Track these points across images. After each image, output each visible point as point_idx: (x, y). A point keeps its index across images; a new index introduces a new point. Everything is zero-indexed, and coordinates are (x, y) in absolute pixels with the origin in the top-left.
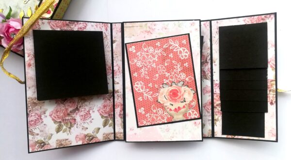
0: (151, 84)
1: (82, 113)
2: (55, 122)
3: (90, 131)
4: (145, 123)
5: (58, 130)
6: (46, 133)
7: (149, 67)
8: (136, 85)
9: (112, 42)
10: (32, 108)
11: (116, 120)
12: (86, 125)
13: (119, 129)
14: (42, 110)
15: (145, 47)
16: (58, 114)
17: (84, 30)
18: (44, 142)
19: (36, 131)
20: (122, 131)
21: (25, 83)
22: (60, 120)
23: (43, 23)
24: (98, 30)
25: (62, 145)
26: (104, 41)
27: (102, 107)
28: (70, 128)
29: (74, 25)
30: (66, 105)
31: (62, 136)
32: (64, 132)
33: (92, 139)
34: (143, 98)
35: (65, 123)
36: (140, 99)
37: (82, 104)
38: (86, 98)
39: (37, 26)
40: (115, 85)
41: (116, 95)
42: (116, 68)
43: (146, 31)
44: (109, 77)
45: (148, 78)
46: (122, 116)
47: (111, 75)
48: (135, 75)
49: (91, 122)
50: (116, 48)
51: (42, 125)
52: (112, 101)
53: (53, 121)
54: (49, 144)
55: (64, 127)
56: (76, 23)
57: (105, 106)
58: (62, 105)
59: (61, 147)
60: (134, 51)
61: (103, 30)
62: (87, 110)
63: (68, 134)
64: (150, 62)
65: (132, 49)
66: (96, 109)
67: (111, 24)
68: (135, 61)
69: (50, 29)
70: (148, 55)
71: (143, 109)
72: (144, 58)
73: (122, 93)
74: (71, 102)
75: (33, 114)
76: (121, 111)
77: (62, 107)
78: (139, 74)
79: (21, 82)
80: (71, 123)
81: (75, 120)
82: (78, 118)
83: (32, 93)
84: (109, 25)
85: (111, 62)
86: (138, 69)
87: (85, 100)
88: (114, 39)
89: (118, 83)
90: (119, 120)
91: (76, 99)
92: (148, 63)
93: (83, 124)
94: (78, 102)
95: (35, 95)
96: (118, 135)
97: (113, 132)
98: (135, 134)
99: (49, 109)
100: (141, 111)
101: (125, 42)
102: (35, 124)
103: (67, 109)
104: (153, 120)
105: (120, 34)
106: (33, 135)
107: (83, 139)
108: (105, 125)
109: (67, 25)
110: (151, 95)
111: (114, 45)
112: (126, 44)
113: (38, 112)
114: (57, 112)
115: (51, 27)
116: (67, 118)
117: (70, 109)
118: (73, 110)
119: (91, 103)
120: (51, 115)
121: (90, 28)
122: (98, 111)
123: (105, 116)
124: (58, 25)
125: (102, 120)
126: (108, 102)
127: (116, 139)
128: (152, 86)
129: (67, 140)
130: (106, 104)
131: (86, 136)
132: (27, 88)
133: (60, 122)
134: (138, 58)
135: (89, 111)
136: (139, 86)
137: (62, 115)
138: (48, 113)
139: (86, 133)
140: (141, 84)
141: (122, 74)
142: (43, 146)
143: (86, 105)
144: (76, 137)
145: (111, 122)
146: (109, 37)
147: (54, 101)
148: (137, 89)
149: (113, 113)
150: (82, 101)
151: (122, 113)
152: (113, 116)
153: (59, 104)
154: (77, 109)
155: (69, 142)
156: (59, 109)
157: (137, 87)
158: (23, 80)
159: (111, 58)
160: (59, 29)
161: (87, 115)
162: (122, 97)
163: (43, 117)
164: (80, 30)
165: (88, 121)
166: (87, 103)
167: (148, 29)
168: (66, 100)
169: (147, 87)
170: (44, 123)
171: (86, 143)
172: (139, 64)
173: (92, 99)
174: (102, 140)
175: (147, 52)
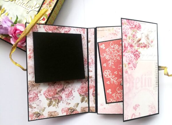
0: (116, 72)
1: (67, 93)
2: (47, 99)
3: (72, 106)
4: (111, 100)
5: (49, 105)
6: (41, 107)
7: (114, 59)
8: (105, 73)
9: (88, 42)
10: (31, 88)
11: (90, 97)
12: (69, 101)
13: (92, 104)
14: (39, 90)
15: (112, 45)
16: (50, 93)
17: (69, 33)
18: (39, 114)
19: (34, 105)
20: (94, 105)
21: (27, 70)
22: (51, 97)
23: (40, 27)
24: (78, 33)
25: (52, 115)
26: (82, 41)
27: (80, 88)
28: (58, 103)
29: (61, 29)
30: (55, 87)
31: (52, 109)
32: (54, 106)
33: (73, 111)
34: (110, 82)
35: (54, 99)
36: (108, 83)
37: (67, 86)
38: (70, 82)
39: (36, 29)
40: (90, 73)
41: (90, 80)
42: (90, 61)
43: (113, 34)
44: (86, 66)
45: (114, 67)
46: (95, 95)
47: (87, 65)
48: (105, 65)
49: (73, 99)
50: (90, 46)
51: (38, 101)
52: (87, 84)
53: (46, 98)
54: (43, 115)
55: (54, 103)
56: (63, 28)
57: (82, 88)
58: (52, 87)
59: (52, 117)
60: (104, 48)
61: (82, 33)
62: (70, 90)
63: (56, 108)
64: (115, 56)
65: (102, 47)
66: (76, 90)
67: (87, 29)
68: (105, 55)
69: (45, 32)
70: (114, 51)
71: (110, 90)
72: (111, 53)
73: (94, 78)
74: (59, 85)
75: (32, 93)
76: (93, 91)
77: (52, 88)
78: (108, 65)
79: (24, 70)
80: (58, 100)
81: (61, 97)
82: (63, 95)
83: (32, 78)
84: (86, 29)
85: (87, 56)
86: (106, 61)
87: (69, 83)
88: (89, 40)
89: (91, 71)
90: (92, 98)
91: (63, 82)
92: (114, 56)
93: (67, 100)
94: (64, 85)
95: (34, 79)
96: (91, 109)
97: (88, 106)
98: (105, 108)
99: (44, 89)
100: (109, 91)
101: (98, 41)
102: (33, 100)
103: (56, 90)
104: (118, 98)
105: (93, 36)
106: (32, 108)
107: (67, 111)
108: (82, 101)
109: (57, 29)
110: (116, 80)
111: (89, 44)
112: (98, 43)
113: (36, 92)
114: (49, 91)
115: (46, 30)
116: (56, 96)
117: (58, 90)
118: (60, 90)
119: (73, 85)
120: (44, 94)
121: (73, 31)
122: (78, 91)
123: (82, 94)
124: (50, 29)
125: (80, 98)
126: (85, 84)
127: (90, 111)
128: (117, 74)
129: (56, 112)
130: (83, 86)
131: (69, 109)
132: (28, 74)
133: (51, 99)
134: (107, 53)
135: (71, 91)
136: (108, 73)
137: (52, 93)
138: (42, 92)
139: (69, 106)
140: (109, 72)
141: (94, 65)
142: (39, 116)
143: (70, 87)
144: (62, 110)
145: (86, 99)
146: (86, 38)
147: (47, 84)
148: (106, 76)
149: (88, 93)
150: (67, 84)
151: (94, 92)
152: (88, 95)
153: (50, 86)
154: (63, 89)
155: (57, 113)
156: (50, 90)
157: (106, 74)
158: (25, 68)
159: (87, 54)
160: (51, 32)
161: (70, 94)
162: (94, 81)
163: (39, 95)
164: (66, 33)
165: (71, 98)
166: (70, 85)
167: (114, 32)
168: (56, 82)
169: (113, 74)
170: (40, 99)
171: (69, 114)
172: (107, 57)
173: (73, 82)
174: (80, 112)
175: (114, 49)
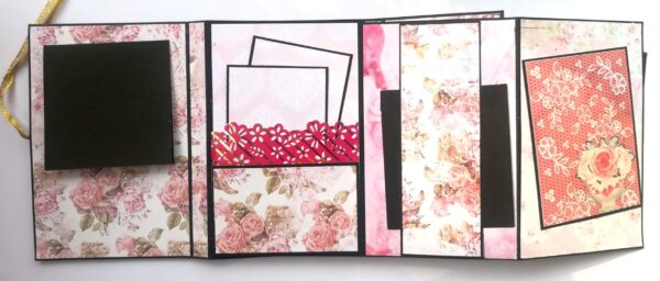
1: (129, 198)
2: (80, 210)
3: (143, 233)
5: (85, 225)
6: (64, 229)
9: (188, 60)
10: (41, 181)
11: (194, 217)
12: (135, 222)
13: (201, 237)
14: (58, 187)
16: (85, 196)
17: (135, 40)
18: (60, 245)
19: (48, 223)
20: (205, 239)
21: (30, 138)
22: (89, 207)
23: (61, 33)
24: (160, 37)
25: (91, 252)
26: (173, 58)
27: (166, 189)
28: (106, 224)
29: (115, 33)
30: (100, 180)
31: (91, 236)
32: (95, 229)
33: (147, 249)
35: (97, 212)
37: (129, 180)
38: (136, 169)
39: (52, 38)
40: (193, 147)
41: (193, 167)
42: (194, 113)
44: (183, 128)
46: (206, 210)
47: (185, 126)
49: (145, 216)
50: (194, 71)
51: (58, 213)
52: (186, 178)
54: (68, 249)
55: (96, 221)
56: (118, 28)
57: (172, 188)
58: (92, 181)
59: (90, 256)
61: (171, 38)
62: (139, 192)
63: (103, 235)
66: (154, 192)
67: (187, 24)
69: (74, 43)
73: (205, 163)
74: (107, 176)
75: (42, 193)
76: (202, 200)
77: (92, 184)
79: (23, 135)
80: (108, 215)
81: (115, 209)
82: (121, 205)
83: (39, 156)
84: (183, 26)
85: (185, 100)
87: (134, 174)
88: (191, 54)
89: (198, 143)
90: (200, 219)
91: (118, 170)
93: (129, 218)
94: (122, 177)
95: (43, 162)
96: (197, 248)
97: (188, 240)
99: (71, 189)
102: (46, 209)
103: (101, 189)
105: (202, 44)
106: (42, 229)
107: (130, 248)
108: (172, 224)
109: (103, 32)
111: (192, 65)
113: (51, 190)
114: (83, 191)
115: (75, 39)
116: (101, 204)
117: (107, 189)
118: (112, 191)
119: (146, 179)
120: (72, 197)
121: (146, 35)
122: (160, 196)
123: (173, 206)
124: (87, 34)
125: (167, 216)
126: (179, 179)
127: (195, 255)
129: (101, 244)
130: (173, 183)
131: (135, 242)
132: (33, 147)
133: (89, 211)
135: (141, 195)
137: (91, 197)
138: (67, 193)
139: (136, 235)
141: (205, 125)
142: (59, 251)
143: (137, 184)
144: (117, 242)
145: (184, 220)
146: (183, 51)
147: (78, 172)
149: (188, 204)
150: (129, 175)
151: (205, 203)
152: (187, 209)
153: (86, 177)
154: (119, 189)
155: (105, 249)
156: (87, 188)
158: (27, 134)
159: (185, 93)
160: (88, 42)
161: (137, 204)
162: (205, 171)
163: (59, 198)
164: (126, 40)
165: (140, 214)
166: (138, 179)
168: (100, 170)
170: (61, 210)
171: (136, 255)
173: (147, 172)
174: (166, 255)
175: (561, 79)
